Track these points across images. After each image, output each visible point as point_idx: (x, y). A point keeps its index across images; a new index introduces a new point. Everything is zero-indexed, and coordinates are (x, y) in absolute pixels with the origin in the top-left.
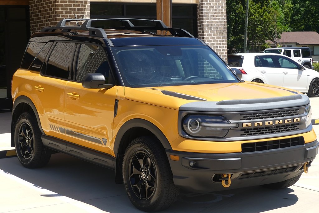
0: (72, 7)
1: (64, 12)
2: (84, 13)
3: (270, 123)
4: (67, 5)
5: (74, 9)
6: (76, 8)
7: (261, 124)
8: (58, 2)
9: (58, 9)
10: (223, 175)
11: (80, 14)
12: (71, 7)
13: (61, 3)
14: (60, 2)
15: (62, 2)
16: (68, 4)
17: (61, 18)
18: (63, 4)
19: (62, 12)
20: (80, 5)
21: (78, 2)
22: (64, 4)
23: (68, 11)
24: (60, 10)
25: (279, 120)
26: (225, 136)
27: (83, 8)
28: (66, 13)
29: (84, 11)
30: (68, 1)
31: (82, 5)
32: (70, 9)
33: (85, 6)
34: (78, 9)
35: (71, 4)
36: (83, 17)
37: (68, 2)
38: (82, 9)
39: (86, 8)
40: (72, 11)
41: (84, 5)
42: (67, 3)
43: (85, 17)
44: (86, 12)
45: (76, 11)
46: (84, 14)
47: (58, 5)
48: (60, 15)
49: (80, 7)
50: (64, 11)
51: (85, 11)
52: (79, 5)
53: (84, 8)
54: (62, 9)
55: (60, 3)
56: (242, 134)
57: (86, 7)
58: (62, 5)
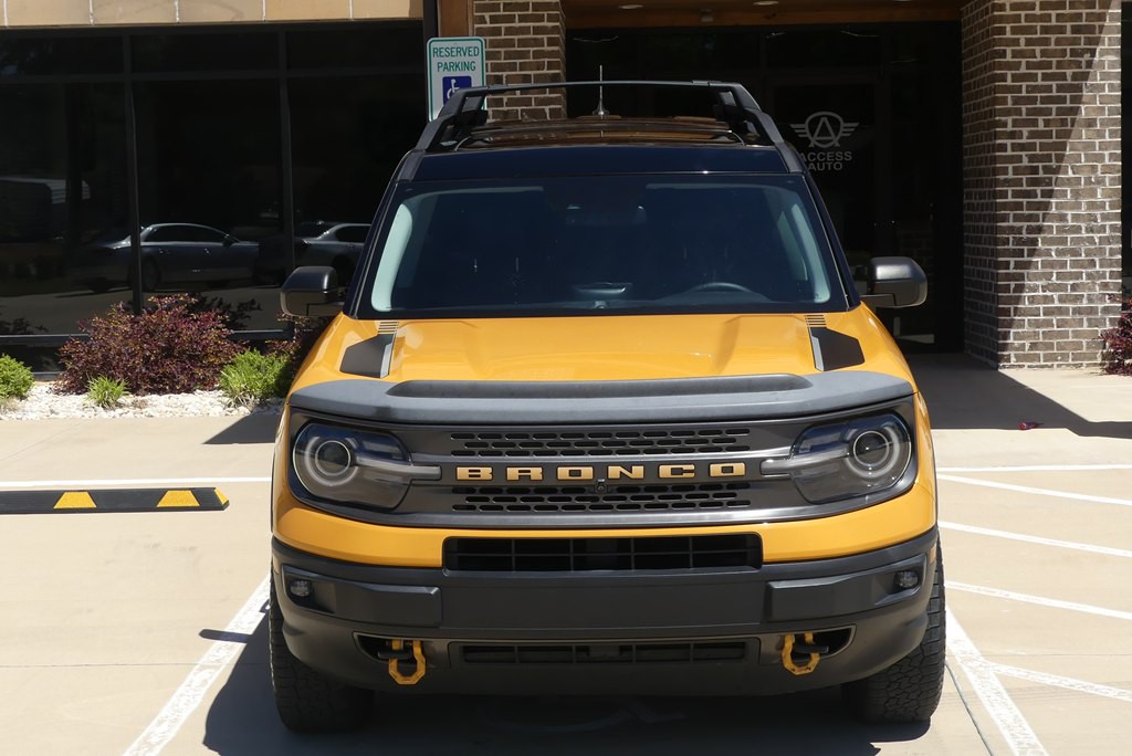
0: (1054, 23)
1: (1022, 42)
2: (1097, 41)
3: (579, 473)
4: (1034, 15)
5: (1062, 30)
6: (1069, 25)
7: (536, 473)
8: (1002, 7)
9: (1002, 31)
10: (391, 641)
11: (1082, 46)
12: (1050, 21)
13: (1012, 9)
14: (1008, 7)
15: (1014, 7)
16: (1037, 11)
17: (1011, 60)
18: (1020, 15)
19: (1016, 43)
20: (1081, 14)
21: (1077, 4)
22: (1023, 13)
23: (1038, 35)
24: (1009, 35)
25: (628, 466)
26: (397, 506)
27: (1094, 26)
28: (1029, 42)
29: (1097, 35)
30: (1038, 4)
31: (1092, 13)
32: (1045, 30)
33: (1101, 17)
34: (1076, 30)
35: (1049, 12)
36: (1093, 55)
37: (1038, 7)
38: (1090, 29)
39: (1107, 23)
40: (1053, 37)
41: (1100, 14)
42: (1034, 9)
43: (1101, 55)
44: (1106, 37)
45: (1069, 34)
46: (1097, 44)
47: (1002, 19)
48: (1009, 50)
49: (1084, 23)
50: (1022, 38)
51: (1100, 32)
52: (1079, 16)
53: (1097, 24)
54: (1015, 31)
55: (1008, 12)
56: (458, 503)
57: (1105, 20)
58: (1017, 18)
